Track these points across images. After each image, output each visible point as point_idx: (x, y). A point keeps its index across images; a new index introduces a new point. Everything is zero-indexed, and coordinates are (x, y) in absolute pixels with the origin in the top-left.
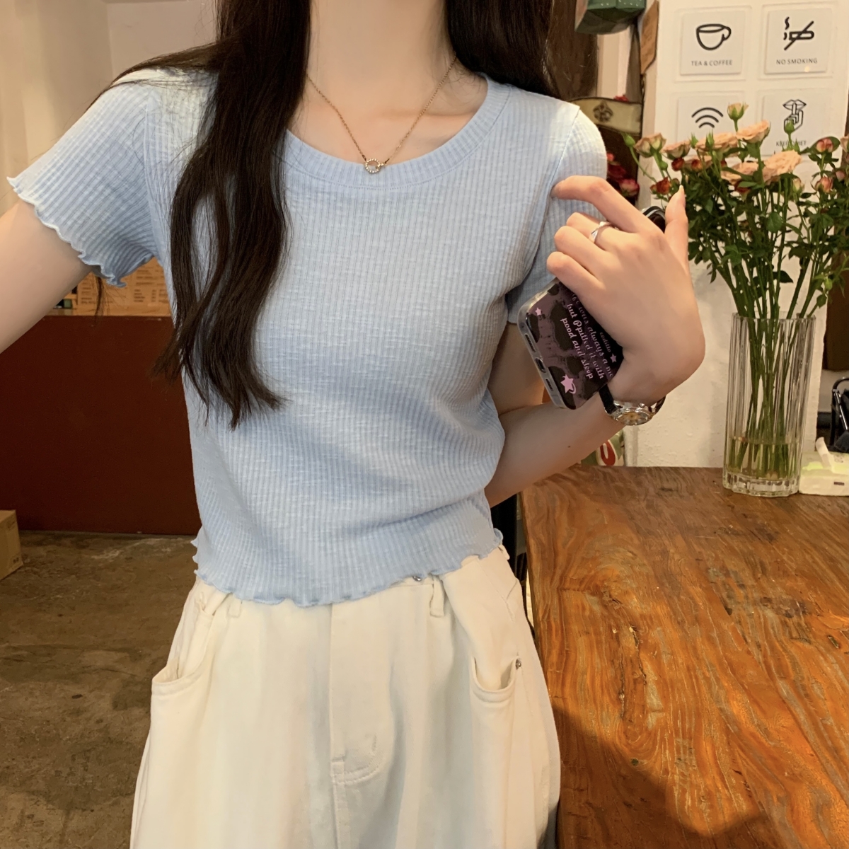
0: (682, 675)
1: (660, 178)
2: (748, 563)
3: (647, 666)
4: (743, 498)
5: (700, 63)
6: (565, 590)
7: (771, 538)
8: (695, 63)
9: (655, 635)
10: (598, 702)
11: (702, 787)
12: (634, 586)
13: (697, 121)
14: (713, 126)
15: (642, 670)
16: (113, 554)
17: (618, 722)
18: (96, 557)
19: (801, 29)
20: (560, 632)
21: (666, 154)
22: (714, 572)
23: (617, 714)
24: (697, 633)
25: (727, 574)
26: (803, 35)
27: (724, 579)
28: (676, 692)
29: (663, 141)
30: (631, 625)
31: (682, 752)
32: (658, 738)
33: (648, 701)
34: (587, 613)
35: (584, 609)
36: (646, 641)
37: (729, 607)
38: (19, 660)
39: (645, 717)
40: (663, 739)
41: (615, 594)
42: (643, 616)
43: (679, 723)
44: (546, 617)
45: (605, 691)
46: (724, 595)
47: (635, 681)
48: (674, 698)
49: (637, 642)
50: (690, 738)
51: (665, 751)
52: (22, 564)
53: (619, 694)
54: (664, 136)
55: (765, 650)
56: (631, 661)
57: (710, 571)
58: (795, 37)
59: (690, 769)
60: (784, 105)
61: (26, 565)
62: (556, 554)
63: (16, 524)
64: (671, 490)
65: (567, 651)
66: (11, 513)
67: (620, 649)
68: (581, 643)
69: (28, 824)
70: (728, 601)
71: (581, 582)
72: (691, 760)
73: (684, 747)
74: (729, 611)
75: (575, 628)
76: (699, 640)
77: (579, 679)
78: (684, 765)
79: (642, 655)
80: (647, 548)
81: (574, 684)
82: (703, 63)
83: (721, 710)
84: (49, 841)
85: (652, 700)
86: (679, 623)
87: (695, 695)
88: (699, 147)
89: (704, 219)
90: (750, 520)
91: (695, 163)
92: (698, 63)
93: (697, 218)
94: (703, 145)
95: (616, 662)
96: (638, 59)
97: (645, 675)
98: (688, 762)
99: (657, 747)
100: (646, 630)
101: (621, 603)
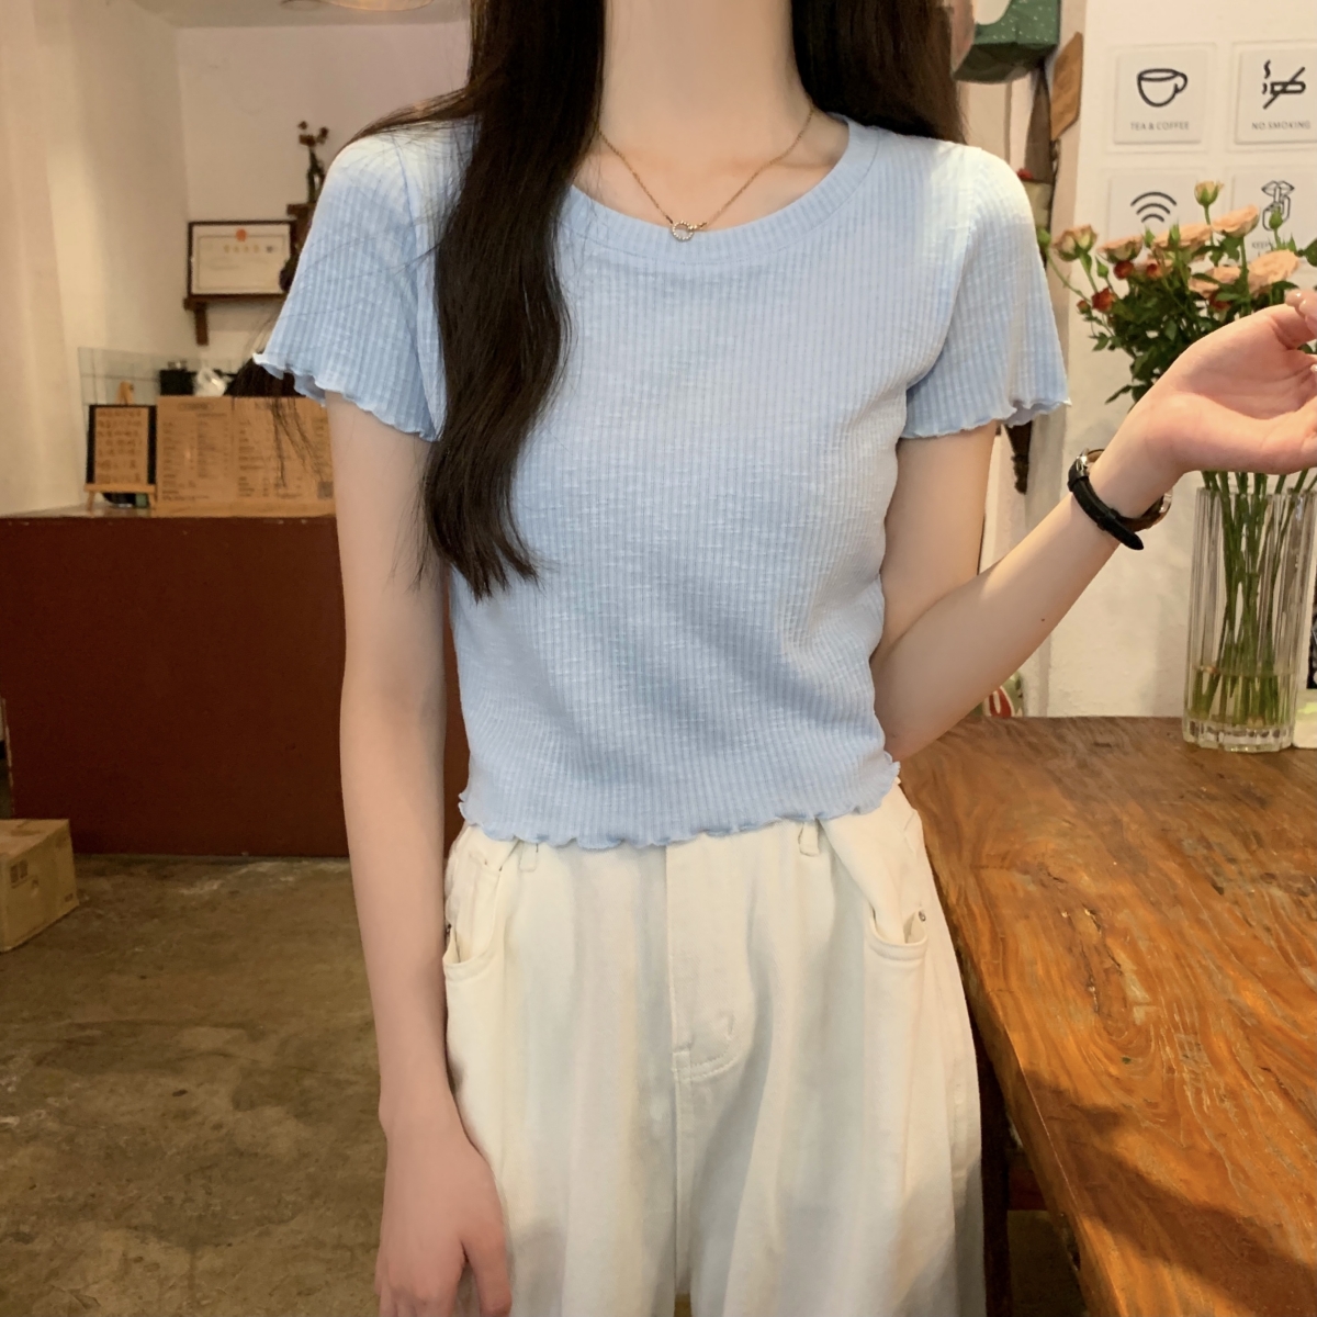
0: (1171, 964)
1: (1089, 293)
2: (1236, 833)
3: (1119, 954)
4: (1214, 753)
6: (983, 867)
7: (1262, 803)
8: (1135, 126)
9: (1123, 917)
10: (1061, 997)
11: (1222, 1085)
12: (1081, 862)
13: (1139, 212)
14: (1162, 219)
15: (1113, 958)
17: (1093, 1018)
19: (1287, 78)
20: (987, 917)
21: (1105, 255)
22: (1189, 844)
23: (1089, 1009)
24: (1179, 914)
25: (1208, 847)
26: (1290, 88)
27: (1205, 852)
29: (1093, 236)
30: (1085, 906)
31: (1186, 1049)
32: (1152, 1034)
33: (1129, 993)
34: (1021, 895)
35: (1015, 891)
36: (1112, 925)
37: (1219, 885)
38: (91, 1042)
39: (1129, 1010)
40: (1158, 1035)
41: (1056, 871)
42: (1102, 897)
43: (1177, 1018)
44: (962, 899)
45: (1068, 983)
46: (1209, 871)
47: (1107, 971)
48: (1163, 988)
49: (1099, 927)
50: (1196, 1034)
51: (1164, 1048)
52: (78, 904)
53: (1088, 986)
54: (1097, 229)
55: (1278, 934)
56: (1096, 948)
58: (1278, 90)
59: (1202, 1066)
60: (1264, 189)
61: (84, 904)
63: (69, 841)
64: (1108, 745)
65: (1002, 939)
66: (62, 824)
67: (1077, 935)
68: (1021, 927)
70: (1215, 878)
71: (1004, 858)
72: (1201, 1057)
73: (1189, 1042)
74: (1220, 891)
75: (1007, 912)
76: (1185, 924)
77: (1027, 969)
78: (1192, 1063)
79: (1109, 941)
80: (1090, 817)
81: (1022, 975)
82: (1147, 126)
83: (1230, 1002)
85: (1134, 992)
86: (1152, 904)
88: (1158, 246)
89: (1163, 349)
90: (1229, 781)
91: (1152, 267)
92: (1140, 126)
93: (1153, 348)
94: (1163, 242)
95: (1074, 949)
96: (1046, 120)
97: (1118, 964)
98: (1197, 1059)
99: (1152, 1043)
100: (1108, 913)
101: (1067, 882)
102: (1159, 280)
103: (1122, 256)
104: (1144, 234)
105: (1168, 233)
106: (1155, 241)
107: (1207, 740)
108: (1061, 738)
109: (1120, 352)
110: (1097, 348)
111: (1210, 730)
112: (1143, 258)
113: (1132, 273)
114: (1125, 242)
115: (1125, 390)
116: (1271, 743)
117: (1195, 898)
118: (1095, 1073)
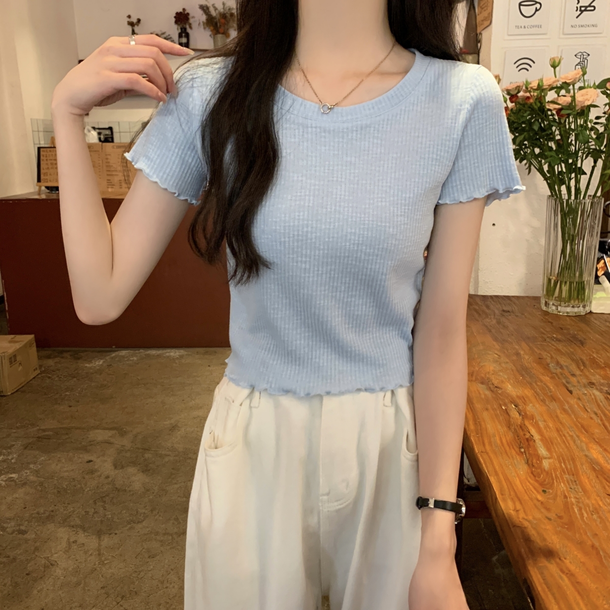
0: (556, 435)
2: (573, 360)
3: (531, 430)
4: (557, 317)
7: (582, 343)
9: (530, 408)
10: (509, 454)
11: (591, 505)
12: (506, 377)
15: (529, 432)
17: (526, 467)
22: (552, 366)
23: (523, 462)
24: (554, 406)
25: (561, 367)
27: (560, 370)
28: (555, 446)
30: (513, 403)
31: (570, 483)
32: (554, 475)
33: (539, 452)
34: (483, 396)
35: (480, 394)
36: (526, 413)
37: (570, 389)
39: (541, 462)
40: (557, 476)
41: (496, 382)
42: (519, 397)
43: (563, 465)
45: (511, 447)
46: (564, 381)
47: (527, 440)
48: (554, 449)
49: (520, 414)
50: (573, 475)
51: (561, 484)
53: (520, 448)
55: (601, 417)
56: (521, 427)
57: (550, 365)
59: (579, 494)
64: (509, 312)
65: (479, 422)
67: (511, 419)
68: (485, 415)
70: (568, 385)
71: (472, 375)
72: (578, 488)
73: (571, 480)
74: (571, 392)
75: (478, 406)
76: (558, 411)
77: (492, 439)
78: (575, 492)
79: (527, 423)
80: (506, 352)
81: (490, 443)
83: (586, 456)
85: (541, 451)
86: (542, 401)
87: (567, 447)
90: (565, 331)
95: (511, 427)
97: (532, 436)
98: (576, 489)
99: (555, 481)
100: (523, 407)
101: (502, 389)
107: (552, 309)
108: (488, 307)
111: (553, 304)
116: (581, 310)
117: (560, 397)
118: (531, 499)
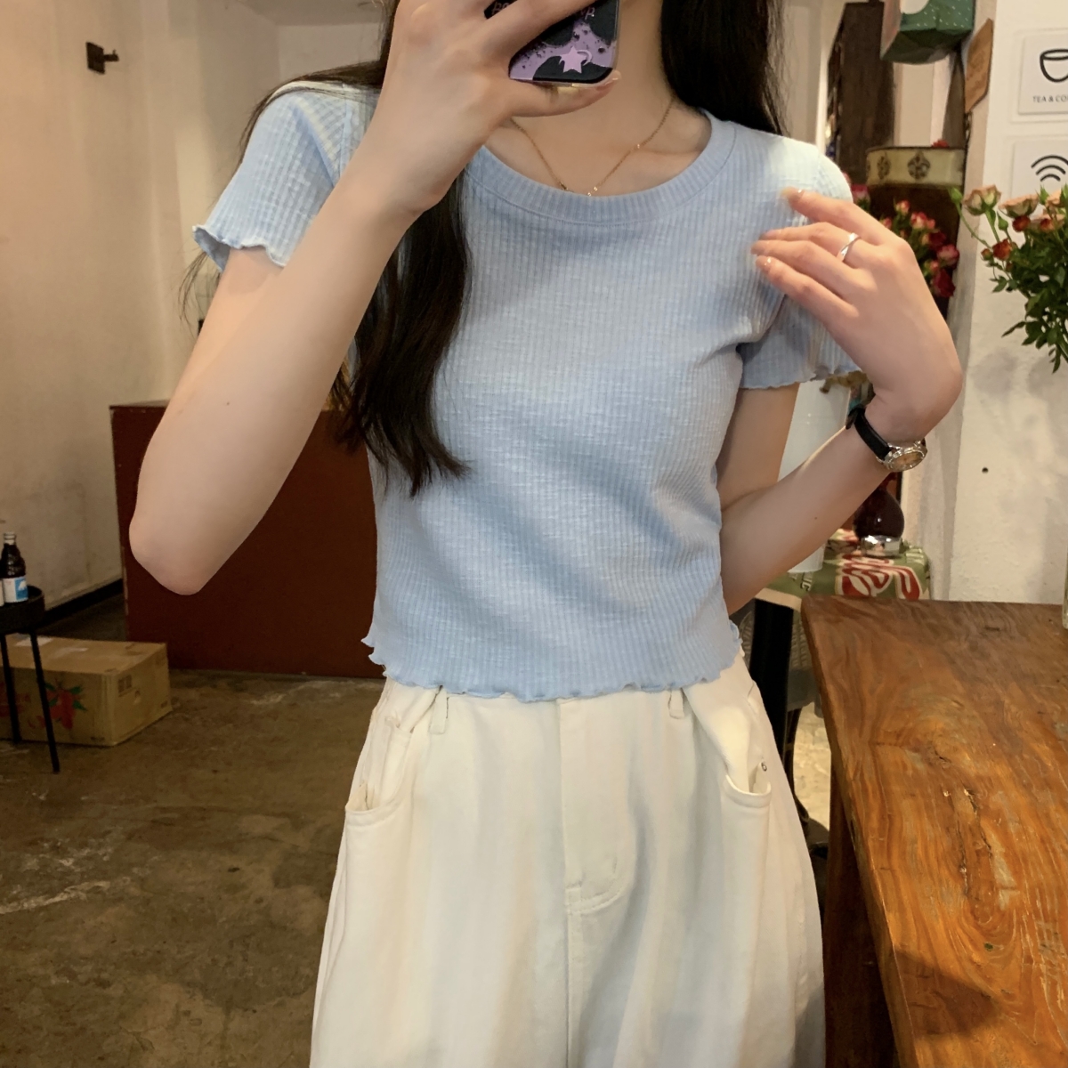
0: (1035, 847)
1: (992, 242)
3: (990, 836)
5: (1045, 99)
6: (878, 744)
8: (1037, 99)
9: (997, 799)
10: (935, 878)
12: (964, 741)
13: (1038, 173)
14: (1058, 178)
15: (985, 840)
16: (275, 699)
17: (962, 901)
18: (255, 702)
20: (878, 793)
21: (1005, 211)
22: (1061, 727)
23: (959, 890)
24: (1048, 799)
28: (1030, 867)
29: (997, 194)
30: (966, 787)
31: (1045, 936)
32: (1015, 920)
33: (997, 876)
34: (910, 772)
35: (905, 767)
36: (987, 807)
38: (170, 823)
39: (995, 894)
40: (1020, 923)
41: (942, 750)
42: (980, 778)
43: (1038, 904)
44: (858, 775)
45: (943, 863)
47: (978, 852)
48: (1028, 874)
49: (975, 807)
50: (1055, 921)
51: (1025, 936)
52: (170, 710)
53: (960, 867)
54: (999, 189)
56: (971, 829)
57: (1057, 726)
59: (1059, 957)
61: (176, 710)
62: (862, 703)
64: (998, 630)
65: (890, 815)
66: (161, 648)
67: (956, 816)
68: (906, 805)
69: (185, 1022)
71: (898, 736)
72: (1058, 947)
73: (1048, 931)
75: (896, 788)
76: (1052, 807)
77: (909, 848)
78: (1050, 952)
79: (984, 823)
80: (976, 698)
81: (903, 854)
82: (1047, 99)
84: (210, 1044)
85: (1001, 875)
86: (1024, 786)
87: (1054, 872)
88: (1051, 203)
89: (1053, 292)
91: (1045, 222)
92: (1041, 98)
93: (1044, 291)
94: (1056, 200)
95: (951, 829)
96: (961, 95)
97: (990, 847)
98: (1054, 948)
99: (1014, 930)
100: (984, 794)
101: (950, 761)
102: (1051, 232)
103: (1021, 212)
104: (1039, 192)
105: (1060, 192)
106: (1049, 199)
108: (957, 621)
109: (1017, 293)
110: (997, 290)
112: (1039, 212)
113: (1029, 227)
114: (1024, 199)
115: (1020, 325)
117: (1063, 781)
118: (959, 959)
